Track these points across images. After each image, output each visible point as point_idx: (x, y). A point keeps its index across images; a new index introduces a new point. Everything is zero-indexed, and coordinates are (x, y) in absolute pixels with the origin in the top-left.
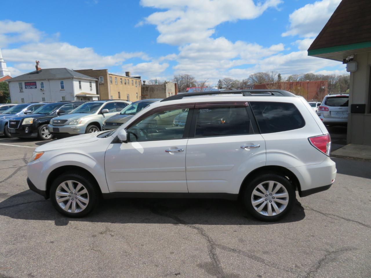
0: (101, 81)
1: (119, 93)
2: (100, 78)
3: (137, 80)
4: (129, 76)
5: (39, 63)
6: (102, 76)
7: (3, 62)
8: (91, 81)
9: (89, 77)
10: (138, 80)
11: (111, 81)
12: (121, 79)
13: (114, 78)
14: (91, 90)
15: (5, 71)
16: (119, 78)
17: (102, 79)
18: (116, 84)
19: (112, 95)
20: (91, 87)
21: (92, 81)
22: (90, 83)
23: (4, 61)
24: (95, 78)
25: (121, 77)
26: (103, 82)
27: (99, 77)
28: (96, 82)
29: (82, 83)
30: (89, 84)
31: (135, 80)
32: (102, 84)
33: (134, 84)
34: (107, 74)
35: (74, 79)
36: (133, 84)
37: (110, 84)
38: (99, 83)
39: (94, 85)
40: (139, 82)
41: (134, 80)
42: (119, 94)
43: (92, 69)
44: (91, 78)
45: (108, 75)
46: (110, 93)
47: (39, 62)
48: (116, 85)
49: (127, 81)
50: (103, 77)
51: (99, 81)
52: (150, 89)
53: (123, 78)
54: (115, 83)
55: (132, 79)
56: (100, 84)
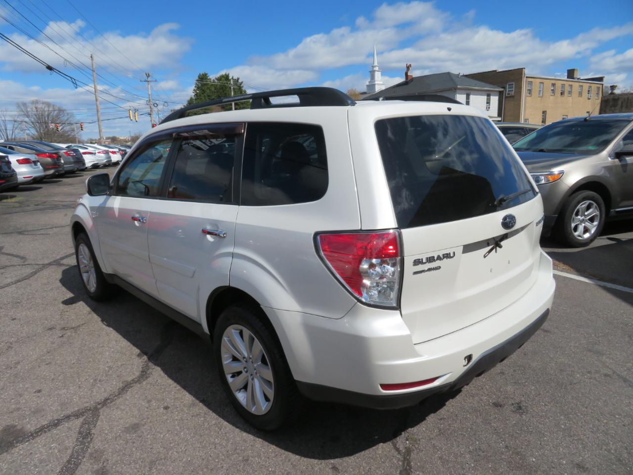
0: (509, 91)
1: (544, 112)
2: (509, 85)
3: (593, 86)
4: (573, 78)
5: (410, 68)
6: (513, 81)
7: (377, 71)
8: (489, 93)
9: (488, 85)
10: (595, 86)
11: (530, 90)
12: (554, 85)
13: (538, 85)
14: (488, 108)
15: (378, 84)
16: (548, 84)
17: (512, 87)
18: (541, 95)
19: (526, 118)
20: (488, 102)
21: (491, 93)
22: (489, 95)
23: (379, 69)
24: (498, 86)
25: (553, 82)
26: (513, 93)
27: (506, 84)
28: (501, 94)
29: (472, 97)
30: (485, 98)
31: (589, 85)
32: (510, 97)
33: (585, 94)
34: (522, 78)
35: (458, 91)
36: (580, 94)
37: (526, 96)
38: (505, 94)
39: (495, 100)
40: (598, 88)
41: (586, 86)
42: (543, 116)
43: (496, 71)
44: (492, 86)
45: (524, 79)
46: (524, 114)
47: (411, 66)
48: (539, 99)
49: (567, 89)
50: (514, 83)
51: (506, 92)
52: (622, 103)
53: (559, 84)
54: (538, 94)
55: (581, 84)
56: (506, 97)
